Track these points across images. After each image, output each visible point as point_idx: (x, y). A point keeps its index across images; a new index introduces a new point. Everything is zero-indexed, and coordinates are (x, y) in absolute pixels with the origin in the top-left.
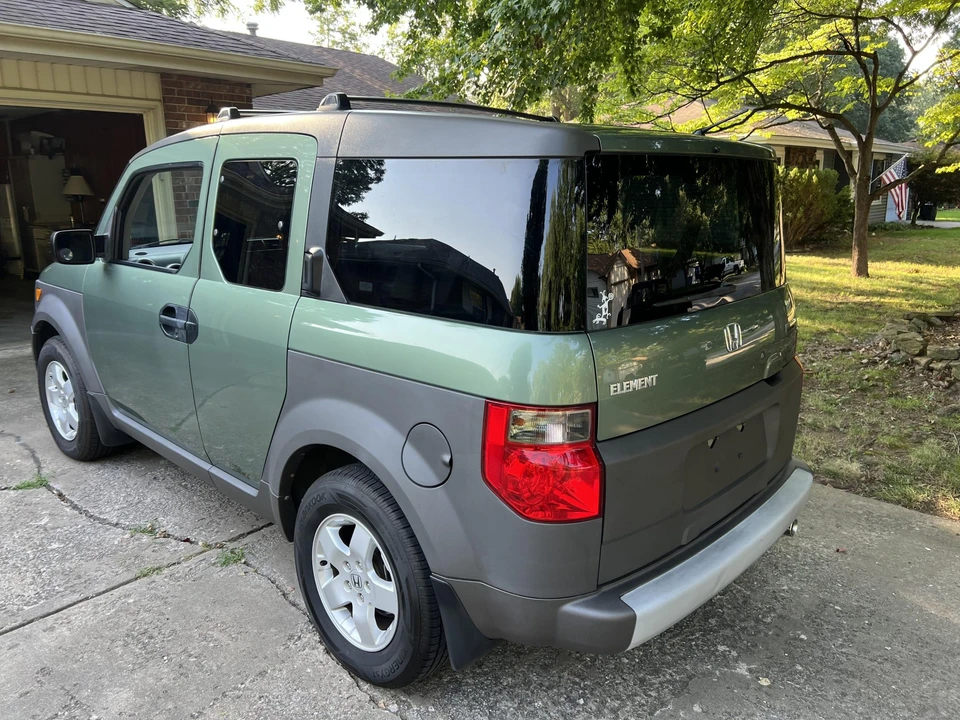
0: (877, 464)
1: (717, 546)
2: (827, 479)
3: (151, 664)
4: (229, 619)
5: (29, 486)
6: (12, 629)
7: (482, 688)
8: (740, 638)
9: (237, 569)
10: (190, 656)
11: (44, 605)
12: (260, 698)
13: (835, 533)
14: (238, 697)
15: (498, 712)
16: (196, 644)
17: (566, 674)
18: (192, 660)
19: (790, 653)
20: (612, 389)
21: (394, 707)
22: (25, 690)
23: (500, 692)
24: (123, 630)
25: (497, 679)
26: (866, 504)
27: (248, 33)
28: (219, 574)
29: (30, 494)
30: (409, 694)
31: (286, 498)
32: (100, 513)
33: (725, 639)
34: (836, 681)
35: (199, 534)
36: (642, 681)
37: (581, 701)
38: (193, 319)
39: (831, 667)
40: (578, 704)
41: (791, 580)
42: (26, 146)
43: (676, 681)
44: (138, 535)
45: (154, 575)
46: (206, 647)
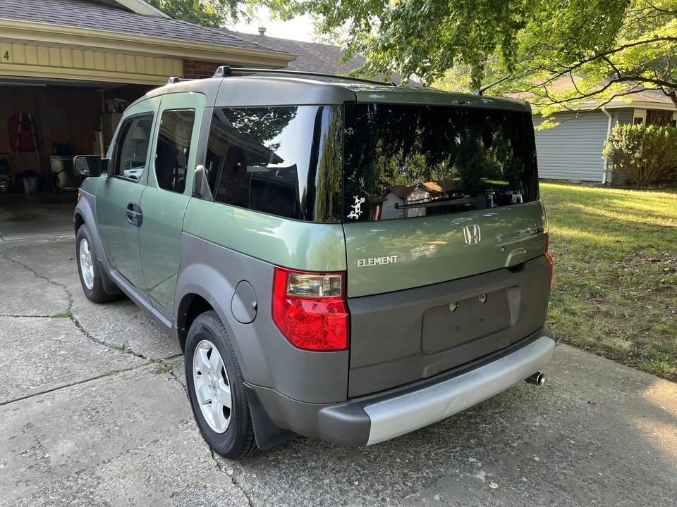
0: (645, 344)
1: (452, 382)
2: (602, 352)
3: (92, 427)
4: (148, 406)
5: (61, 316)
6: (19, 399)
7: (293, 467)
8: (488, 454)
9: (165, 376)
10: (116, 426)
11: (43, 387)
12: (149, 456)
13: (593, 390)
14: (136, 454)
15: (297, 483)
16: (123, 419)
17: (353, 464)
18: (116, 428)
19: (521, 469)
20: (359, 263)
21: (231, 472)
22: (14, 435)
23: (304, 471)
24: (82, 406)
25: (305, 462)
26: (627, 371)
27: (259, 34)
28: (153, 378)
29: (59, 321)
30: (243, 464)
31: (183, 329)
32: (96, 335)
33: (476, 454)
34: (549, 492)
35: (150, 352)
36: (405, 475)
37: (357, 483)
38: (141, 212)
39: (549, 482)
40: (354, 485)
41: (544, 419)
42: (111, 107)
43: (429, 478)
44: (113, 350)
45: (114, 375)
46: (128, 422)
